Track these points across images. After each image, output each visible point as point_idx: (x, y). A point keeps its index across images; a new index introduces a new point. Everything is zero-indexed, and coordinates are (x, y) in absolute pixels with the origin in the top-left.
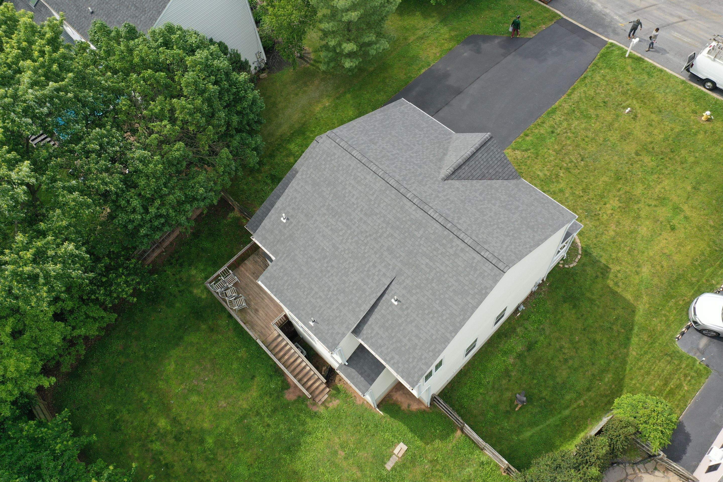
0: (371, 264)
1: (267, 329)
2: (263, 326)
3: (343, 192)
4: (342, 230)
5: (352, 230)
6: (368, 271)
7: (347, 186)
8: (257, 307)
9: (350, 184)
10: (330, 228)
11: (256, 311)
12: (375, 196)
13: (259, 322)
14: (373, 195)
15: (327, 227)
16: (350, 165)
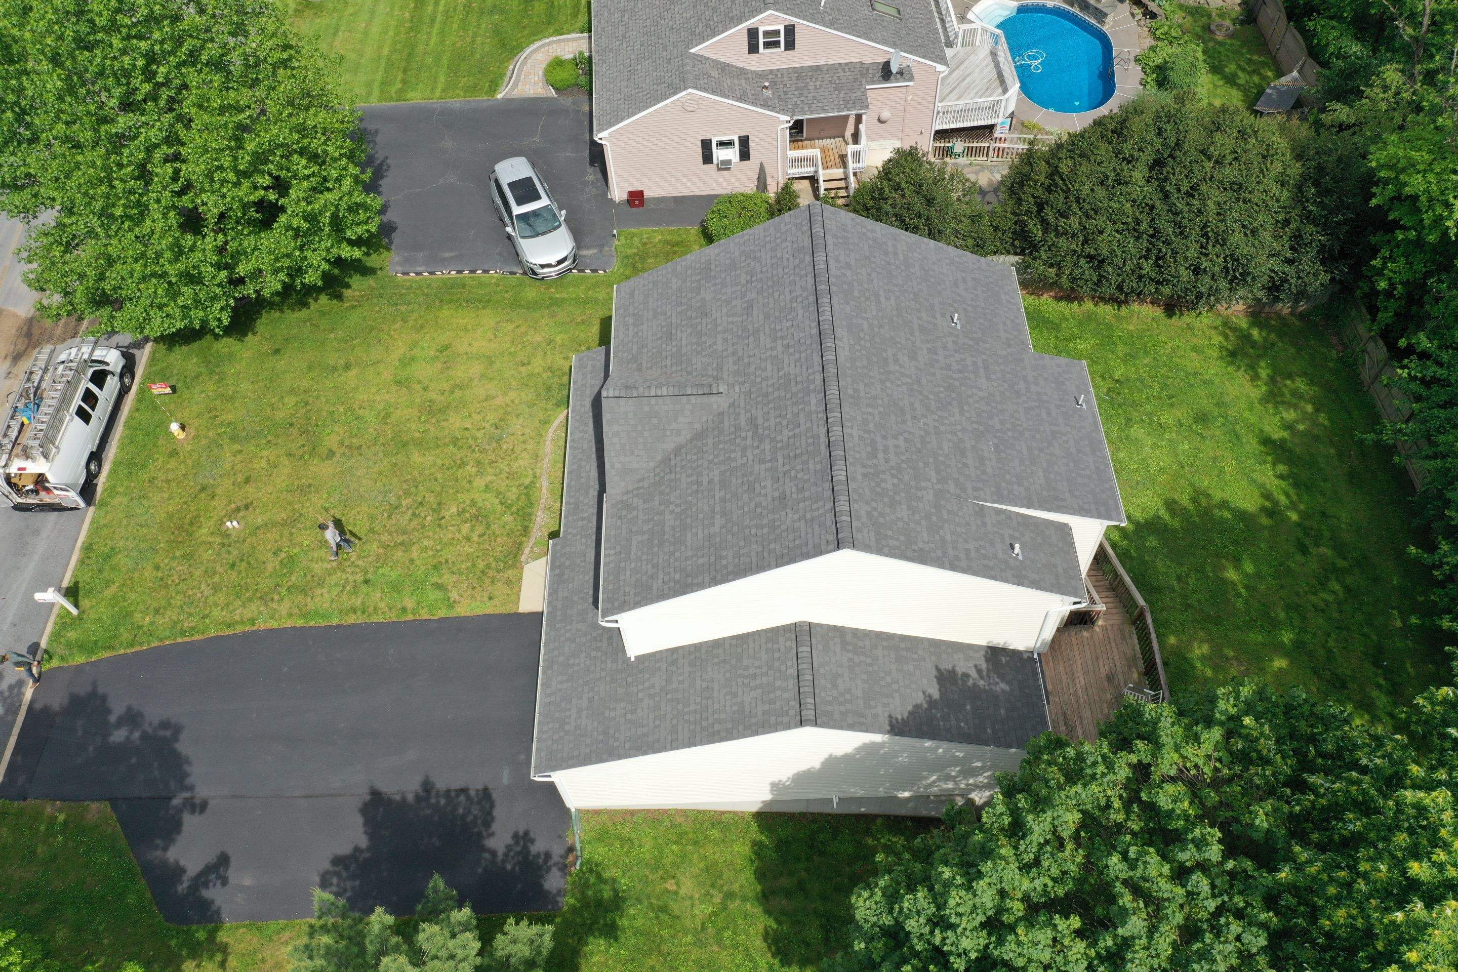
0: (950, 373)
1: (1111, 636)
2: (1114, 647)
3: (904, 465)
4: (950, 440)
5: (936, 424)
6: (960, 371)
7: (892, 463)
8: (1106, 683)
9: (887, 460)
10: (964, 460)
11: (1110, 678)
12: (870, 410)
13: (1117, 657)
14: (873, 415)
15: (965, 465)
16: (865, 475)
